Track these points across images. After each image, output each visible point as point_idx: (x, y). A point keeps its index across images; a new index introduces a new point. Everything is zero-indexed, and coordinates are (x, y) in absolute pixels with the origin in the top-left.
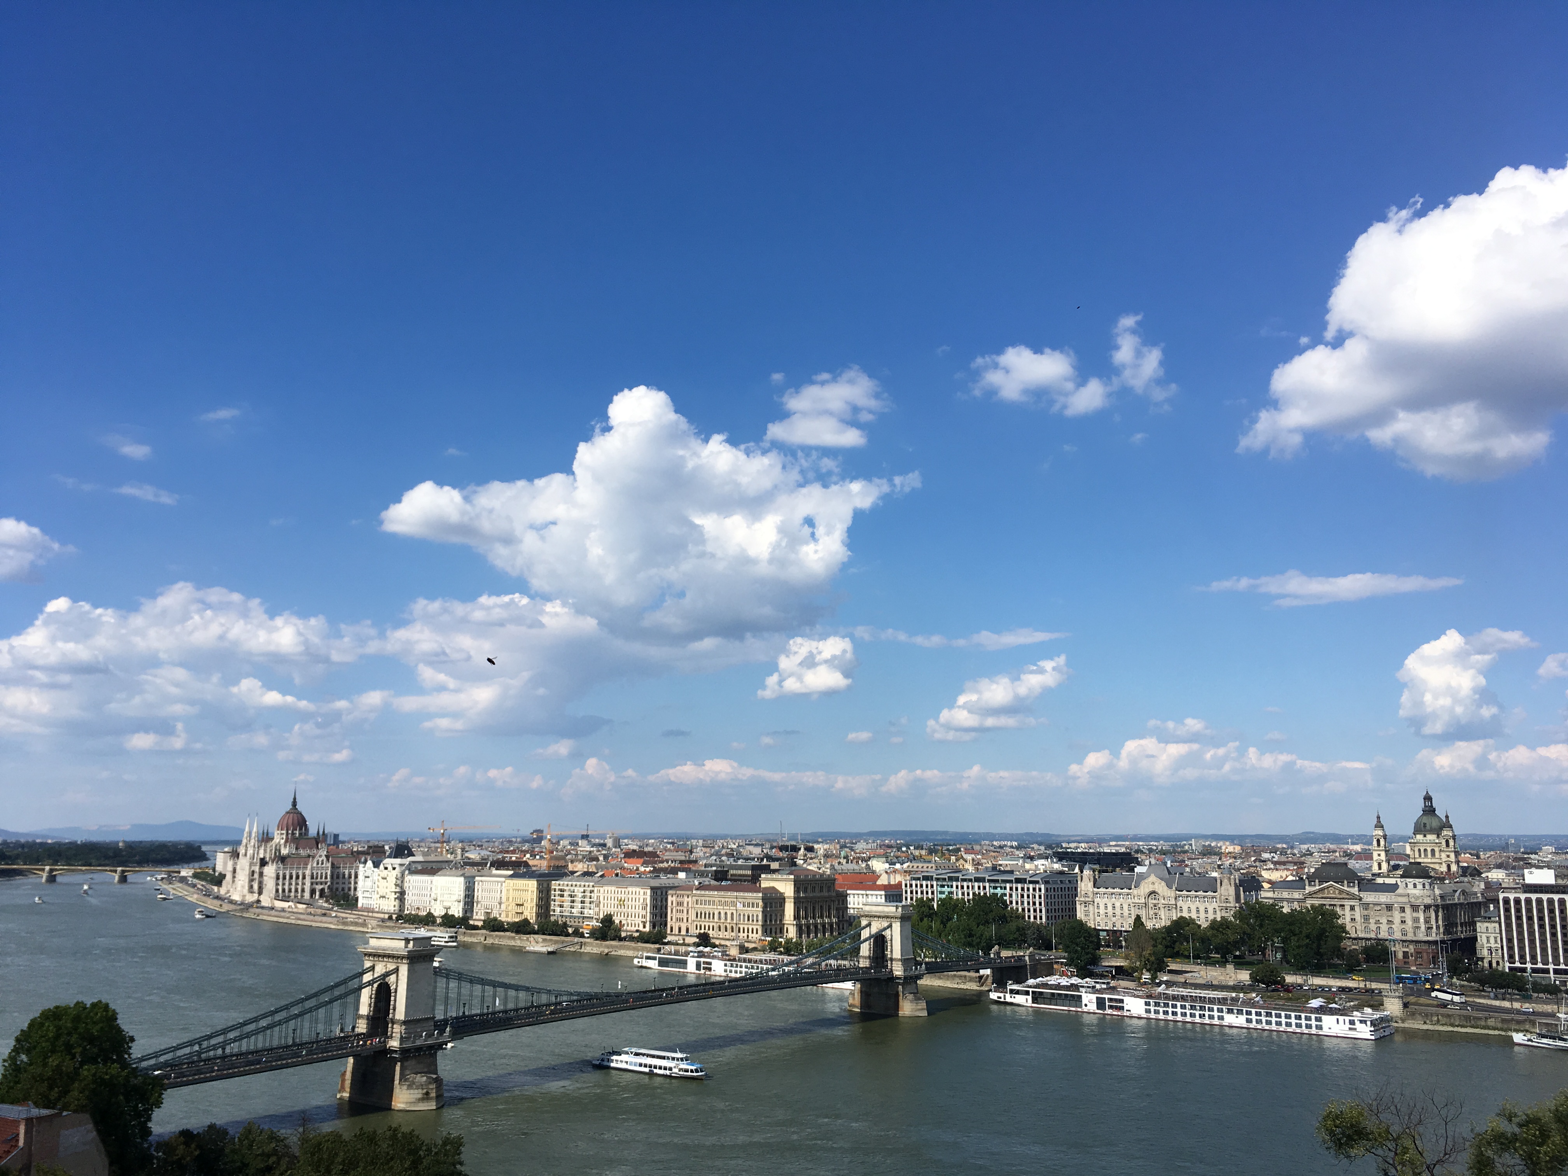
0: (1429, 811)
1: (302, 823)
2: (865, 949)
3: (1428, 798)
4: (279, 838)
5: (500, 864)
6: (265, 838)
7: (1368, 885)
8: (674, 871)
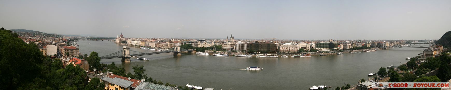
0: (232, 36)
1: (123, 36)
2: (175, 49)
3: (232, 35)
4: (120, 37)
5: (140, 40)
6: (119, 37)
7: (225, 43)
8: (158, 41)
